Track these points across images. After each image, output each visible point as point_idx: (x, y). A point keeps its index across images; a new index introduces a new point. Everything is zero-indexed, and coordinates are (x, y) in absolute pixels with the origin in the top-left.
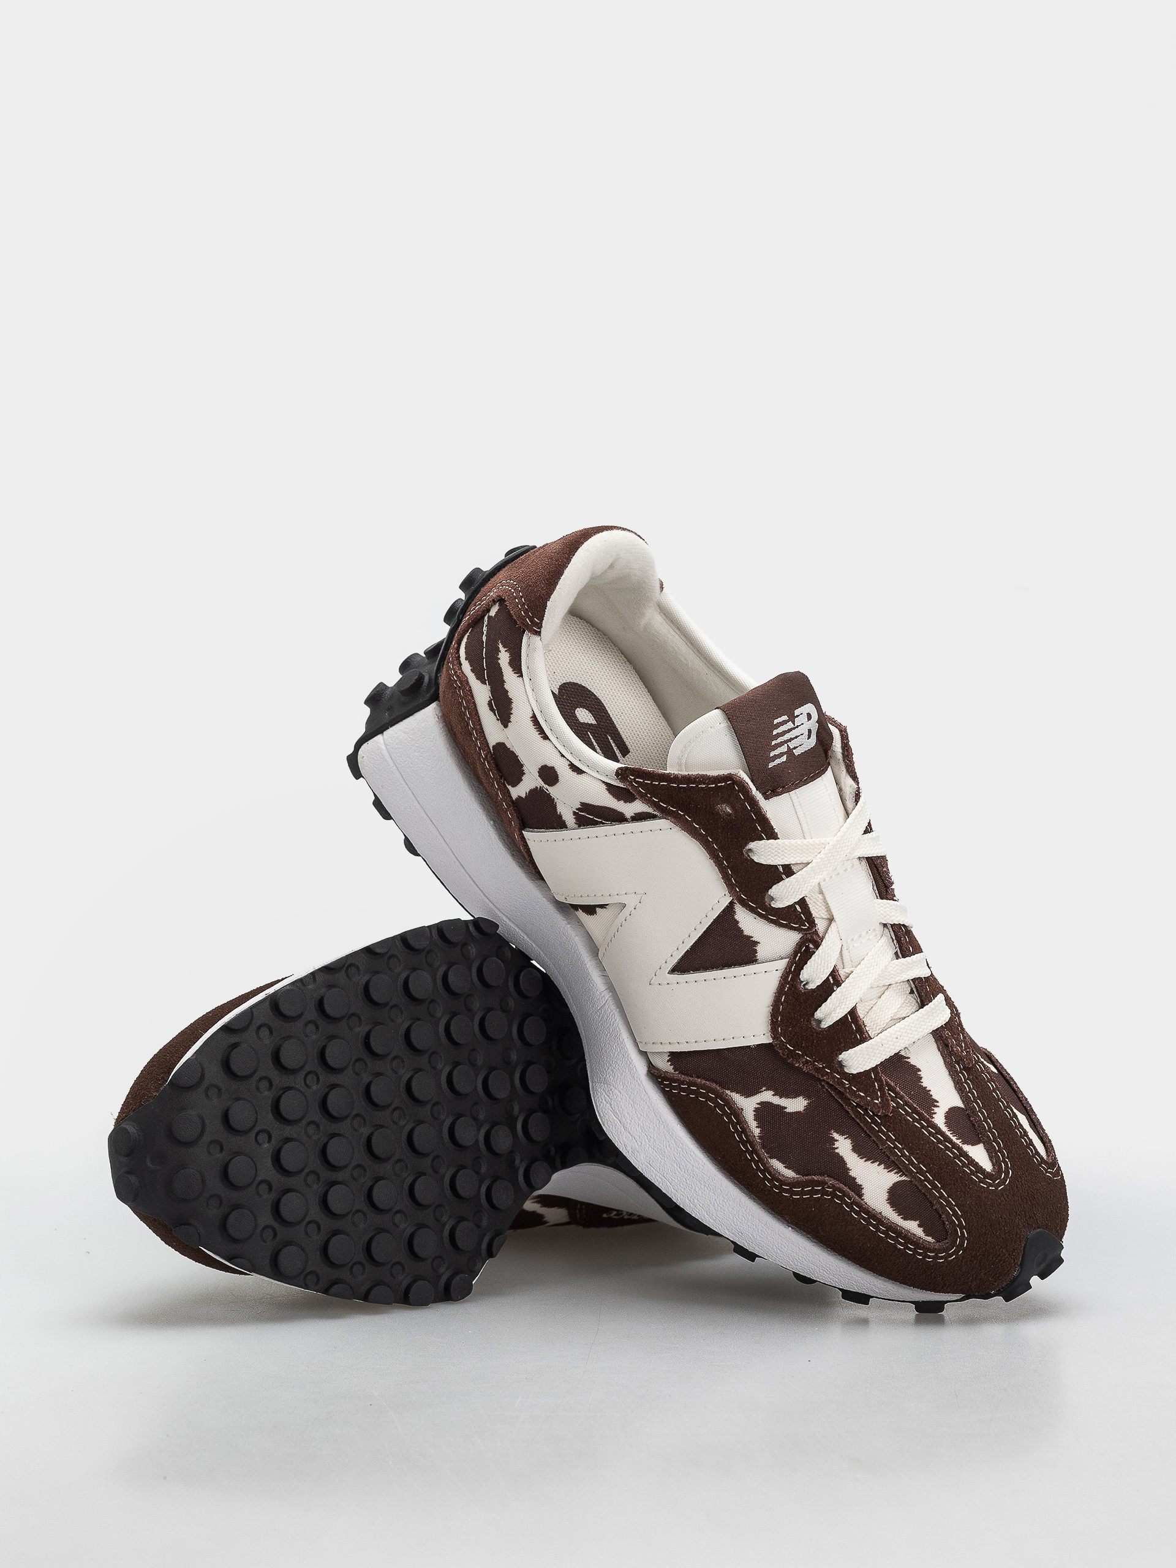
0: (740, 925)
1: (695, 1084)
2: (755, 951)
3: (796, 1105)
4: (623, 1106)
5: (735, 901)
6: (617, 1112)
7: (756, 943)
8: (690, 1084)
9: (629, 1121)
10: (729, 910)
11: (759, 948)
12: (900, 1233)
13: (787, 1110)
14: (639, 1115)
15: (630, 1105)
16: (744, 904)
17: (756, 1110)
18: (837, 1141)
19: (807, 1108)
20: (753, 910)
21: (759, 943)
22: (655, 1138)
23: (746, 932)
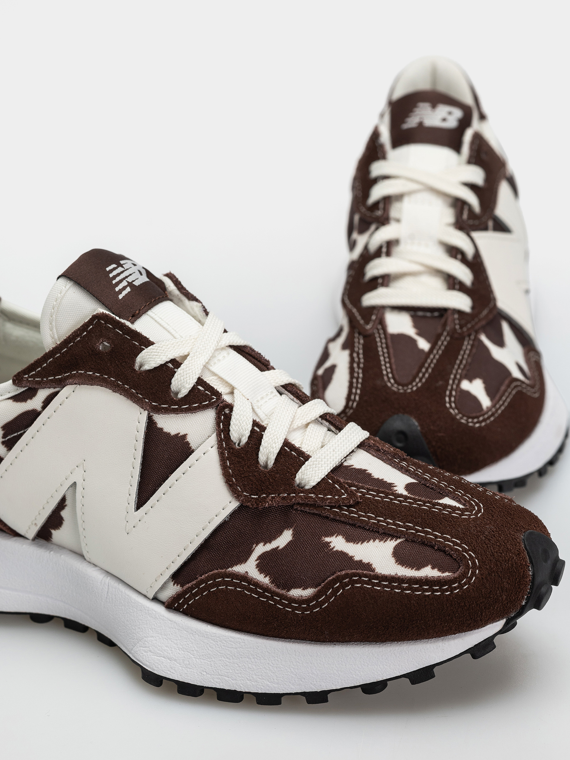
0: (165, 430)
1: (202, 582)
2: (188, 443)
3: (284, 539)
4: (160, 644)
5: (151, 414)
6: (158, 652)
7: (185, 436)
8: (197, 585)
9: (170, 652)
10: (151, 424)
11: (189, 439)
12: (421, 581)
13: (281, 548)
14: (175, 641)
15: (164, 639)
16: (158, 410)
17: (258, 566)
18: (331, 542)
19: (294, 535)
20: (167, 411)
21: (187, 434)
22: (196, 649)
23: (173, 433)
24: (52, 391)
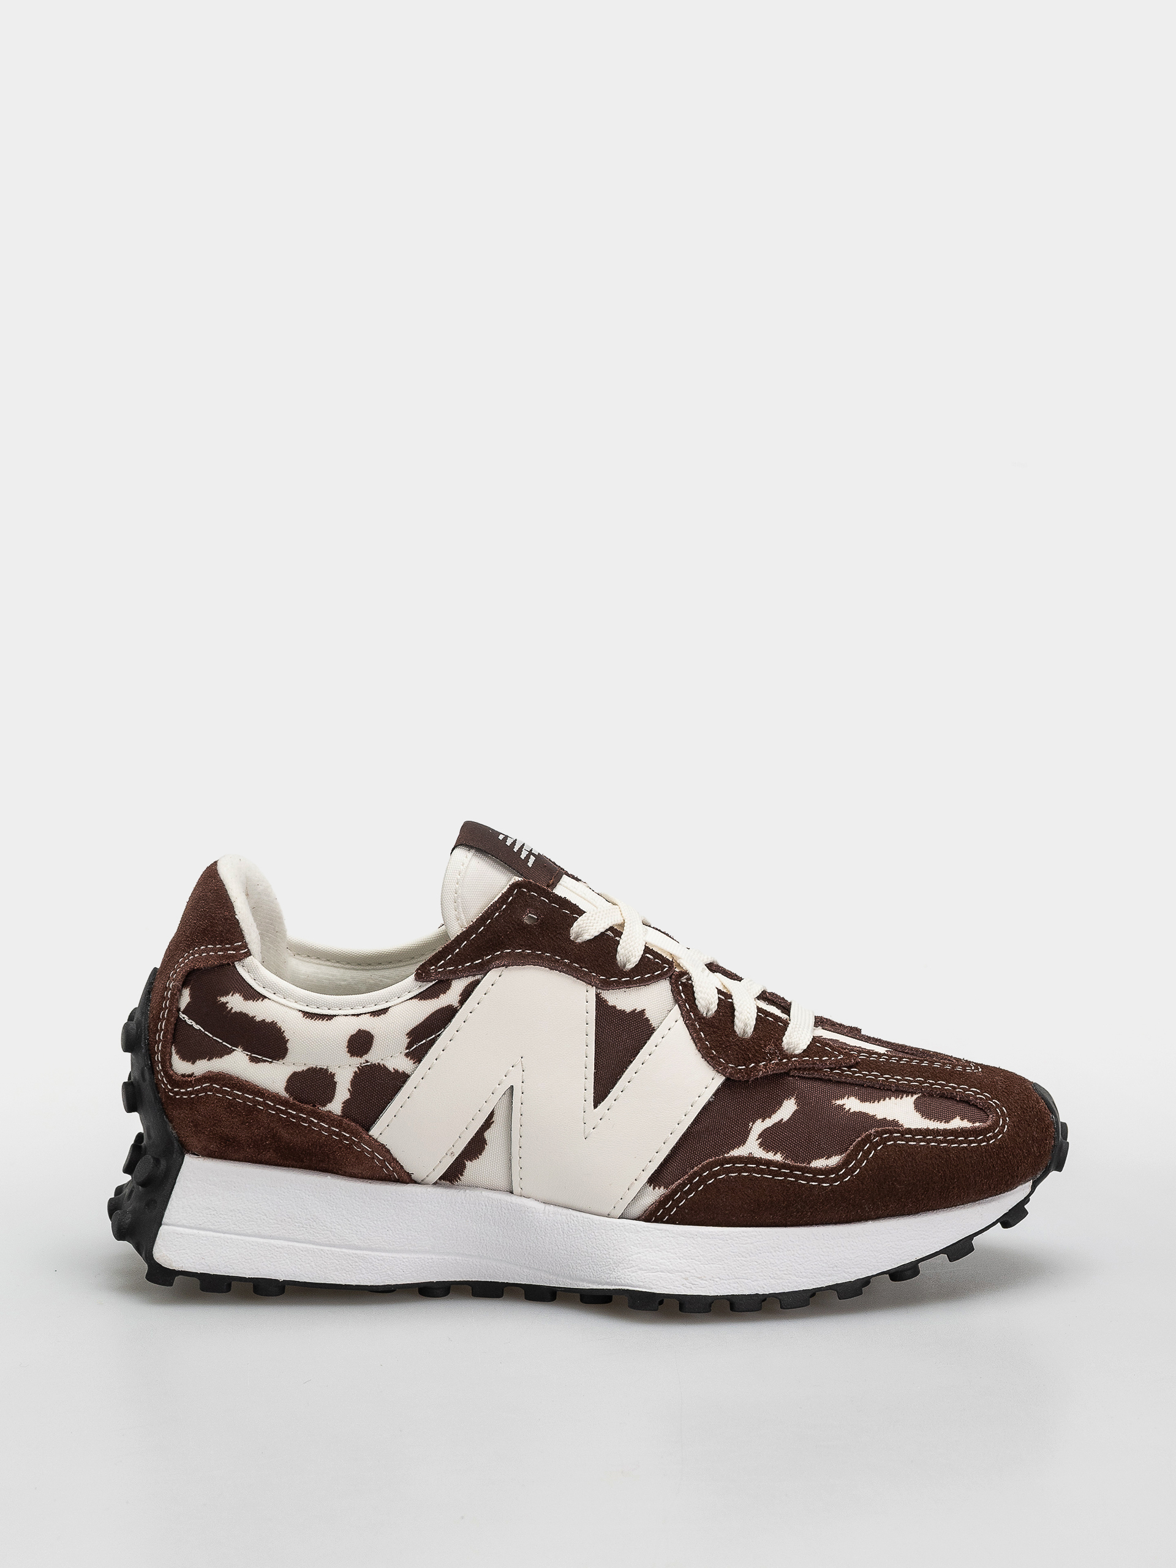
0: (618, 1008)
1: (695, 1174)
2: (647, 1020)
3: (787, 1109)
4: (652, 1259)
5: (598, 991)
6: (652, 1267)
7: (643, 1012)
8: (690, 1180)
9: (668, 1264)
10: (601, 1003)
11: (648, 1015)
12: (954, 1132)
13: (785, 1120)
14: (672, 1251)
15: (657, 1252)
16: (607, 985)
17: (761, 1145)
18: (843, 1105)
19: (798, 1103)
20: (619, 985)
21: (645, 1010)
23: (628, 1010)
24: (471, 979)
